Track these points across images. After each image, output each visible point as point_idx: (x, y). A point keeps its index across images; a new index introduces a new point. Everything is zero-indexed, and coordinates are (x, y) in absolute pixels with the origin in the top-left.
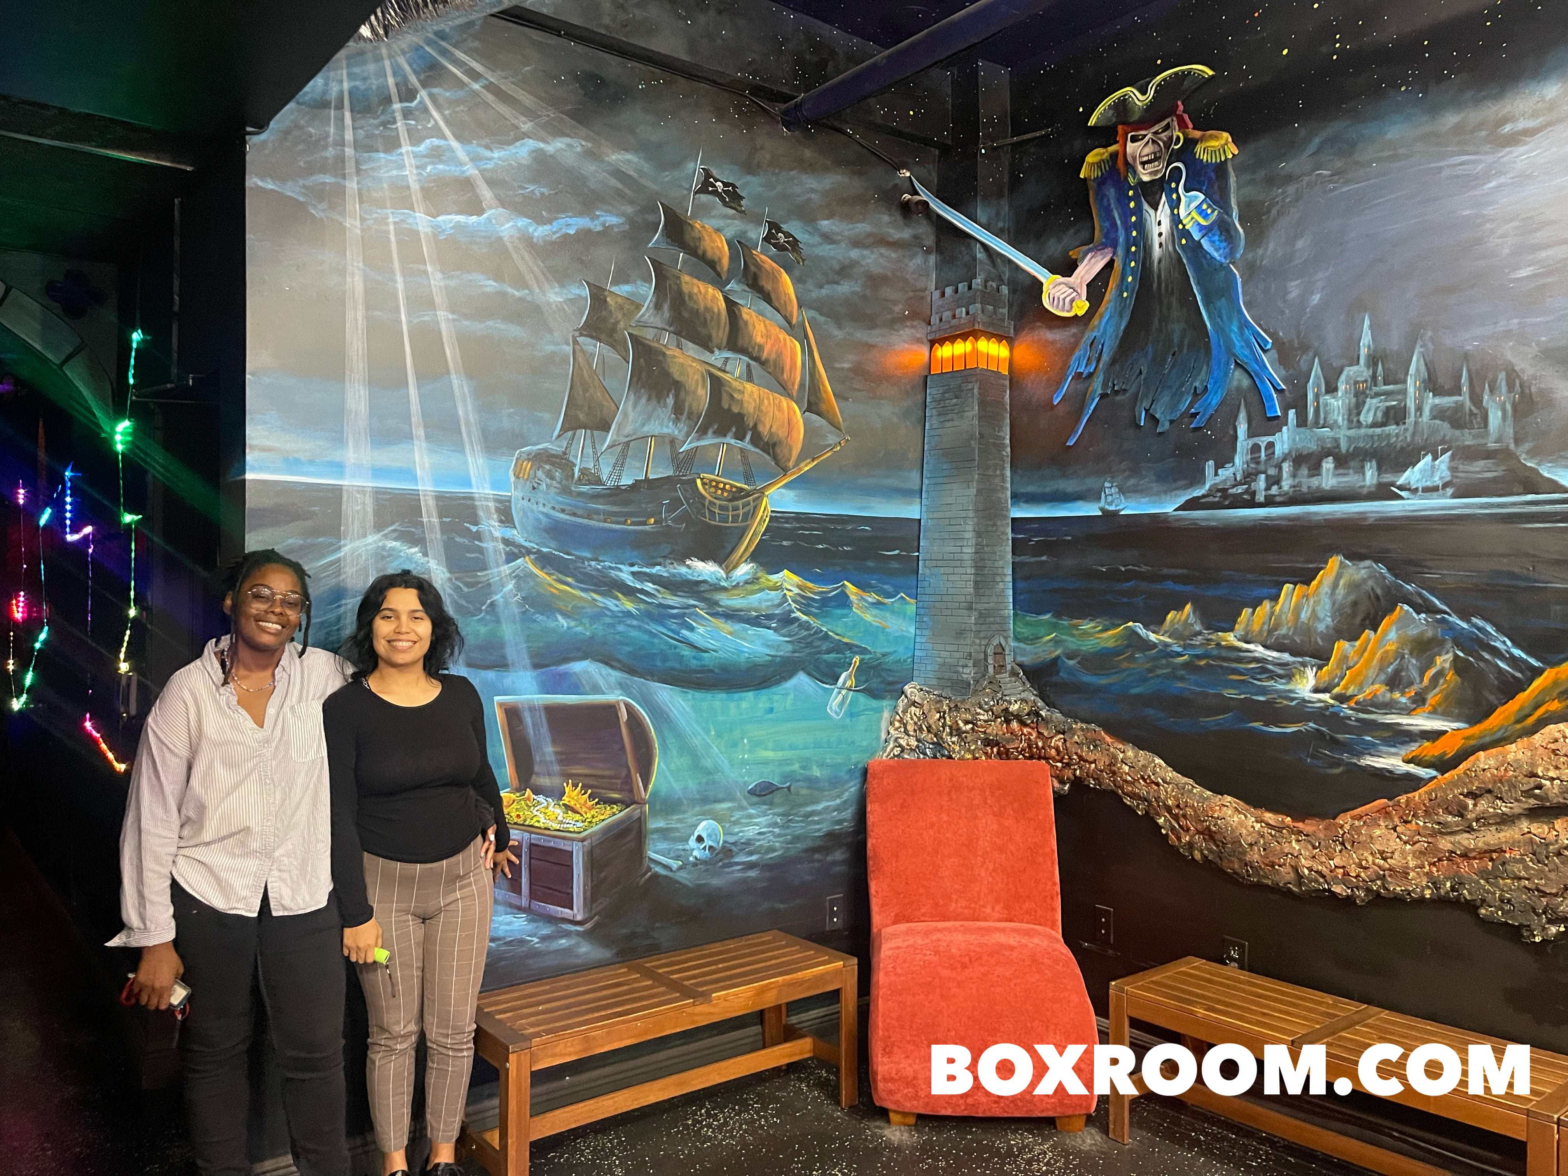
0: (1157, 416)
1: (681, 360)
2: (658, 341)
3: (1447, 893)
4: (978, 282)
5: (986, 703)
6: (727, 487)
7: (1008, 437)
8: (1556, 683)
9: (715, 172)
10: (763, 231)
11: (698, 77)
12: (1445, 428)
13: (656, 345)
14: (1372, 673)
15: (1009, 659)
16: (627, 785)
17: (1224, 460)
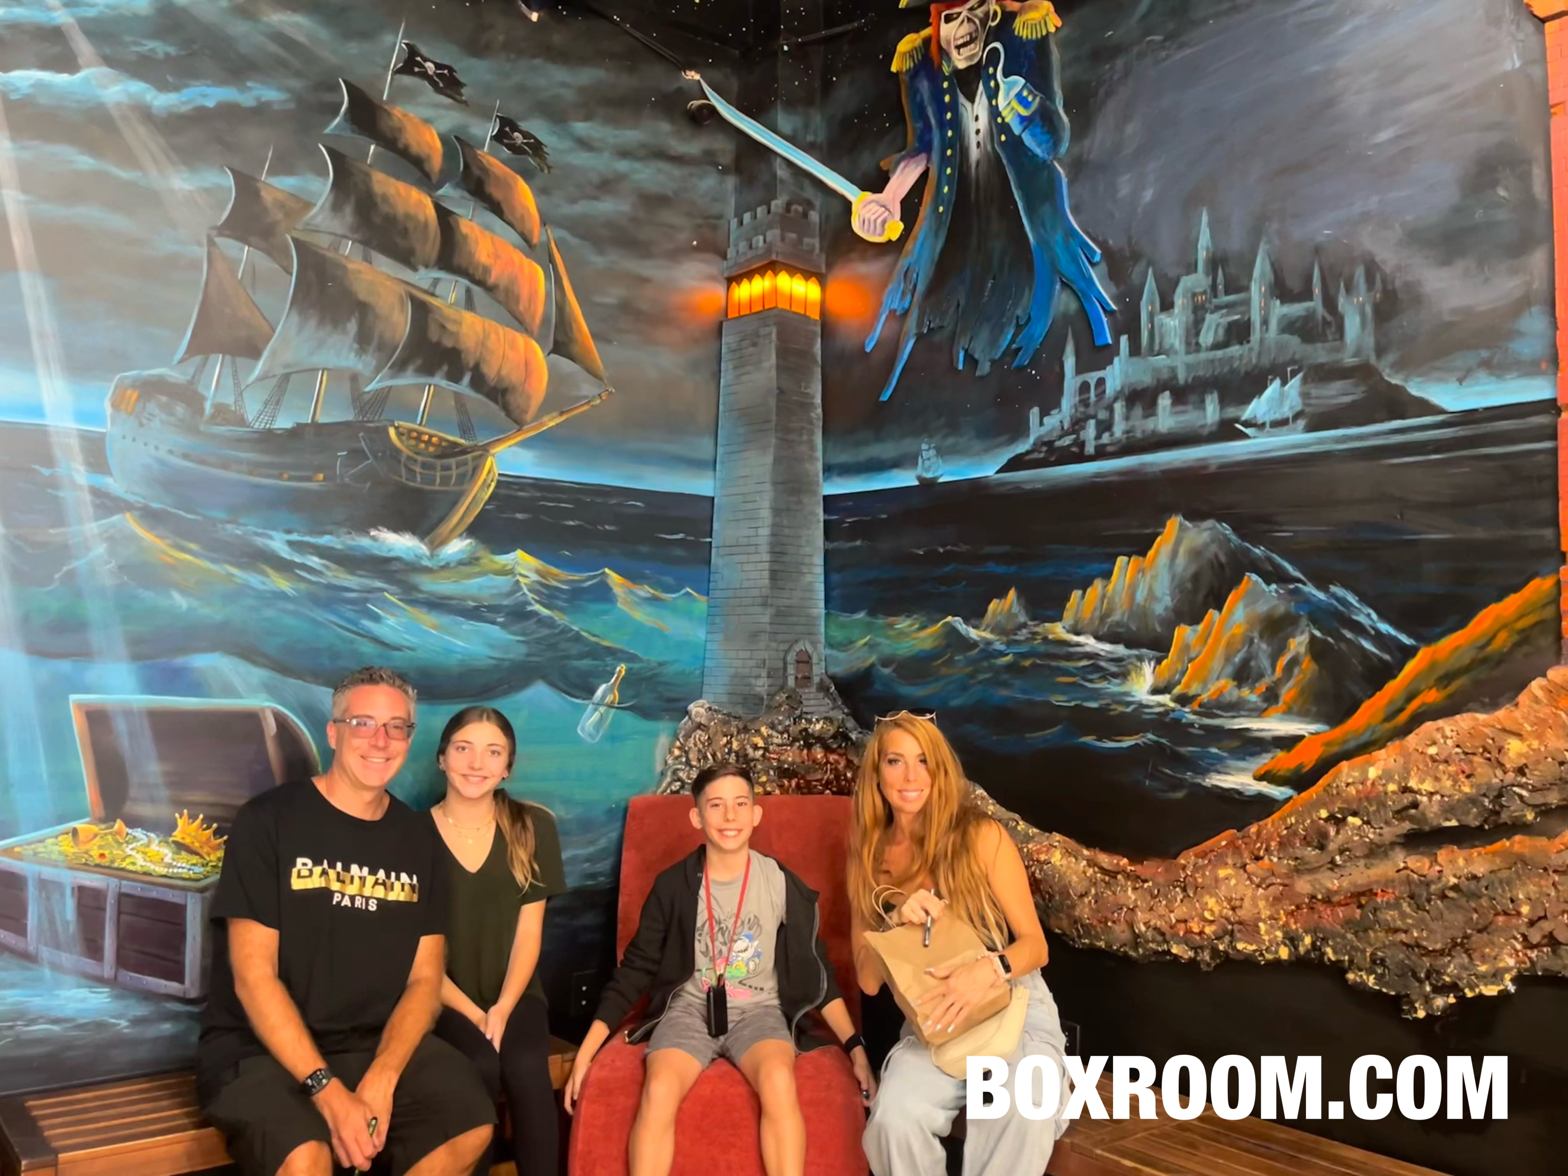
0: (978, 356)
1: (369, 277)
2: (336, 251)
3: (1308, 952)
4: (778, 203)
6: (434, 440)
7: (819, 395)
8: (1435, 665)
9: (424, 50)
10: (493, 129)
12: (1294, 341)
13: (330, 254)
14: (1217, 665)
15: (818, 671)
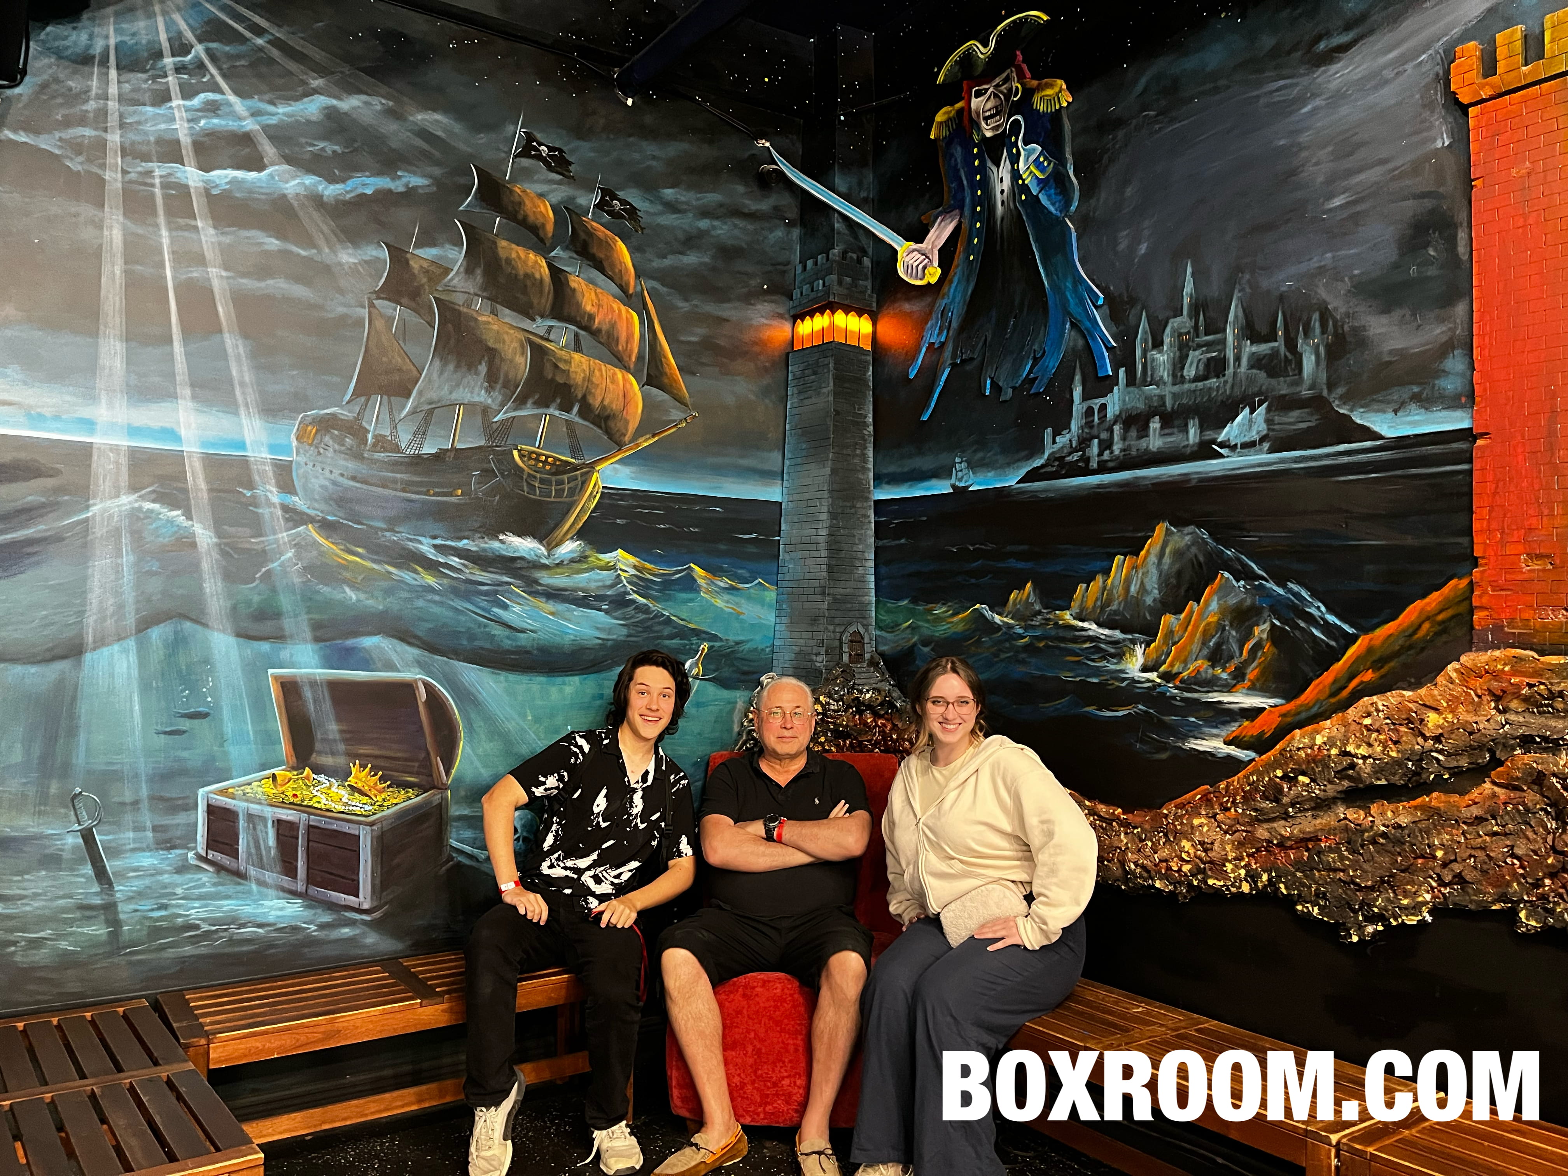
0: (1000, 384)
1: (495, 327)
2: (469, 307)
3: (1265, 887)
4: (836, 251)
5: (837, 692)
6: (550, 460)
7: (871, 415)
8: (1370, 650)
9: (539, 136)
10: (595, 199)
11: (516, 36)
12: (1262, 377)
13: (465, 310)
14: (1195, 647)
15: (869, 649)
16: (427, 768)
17: (1061, 426)
